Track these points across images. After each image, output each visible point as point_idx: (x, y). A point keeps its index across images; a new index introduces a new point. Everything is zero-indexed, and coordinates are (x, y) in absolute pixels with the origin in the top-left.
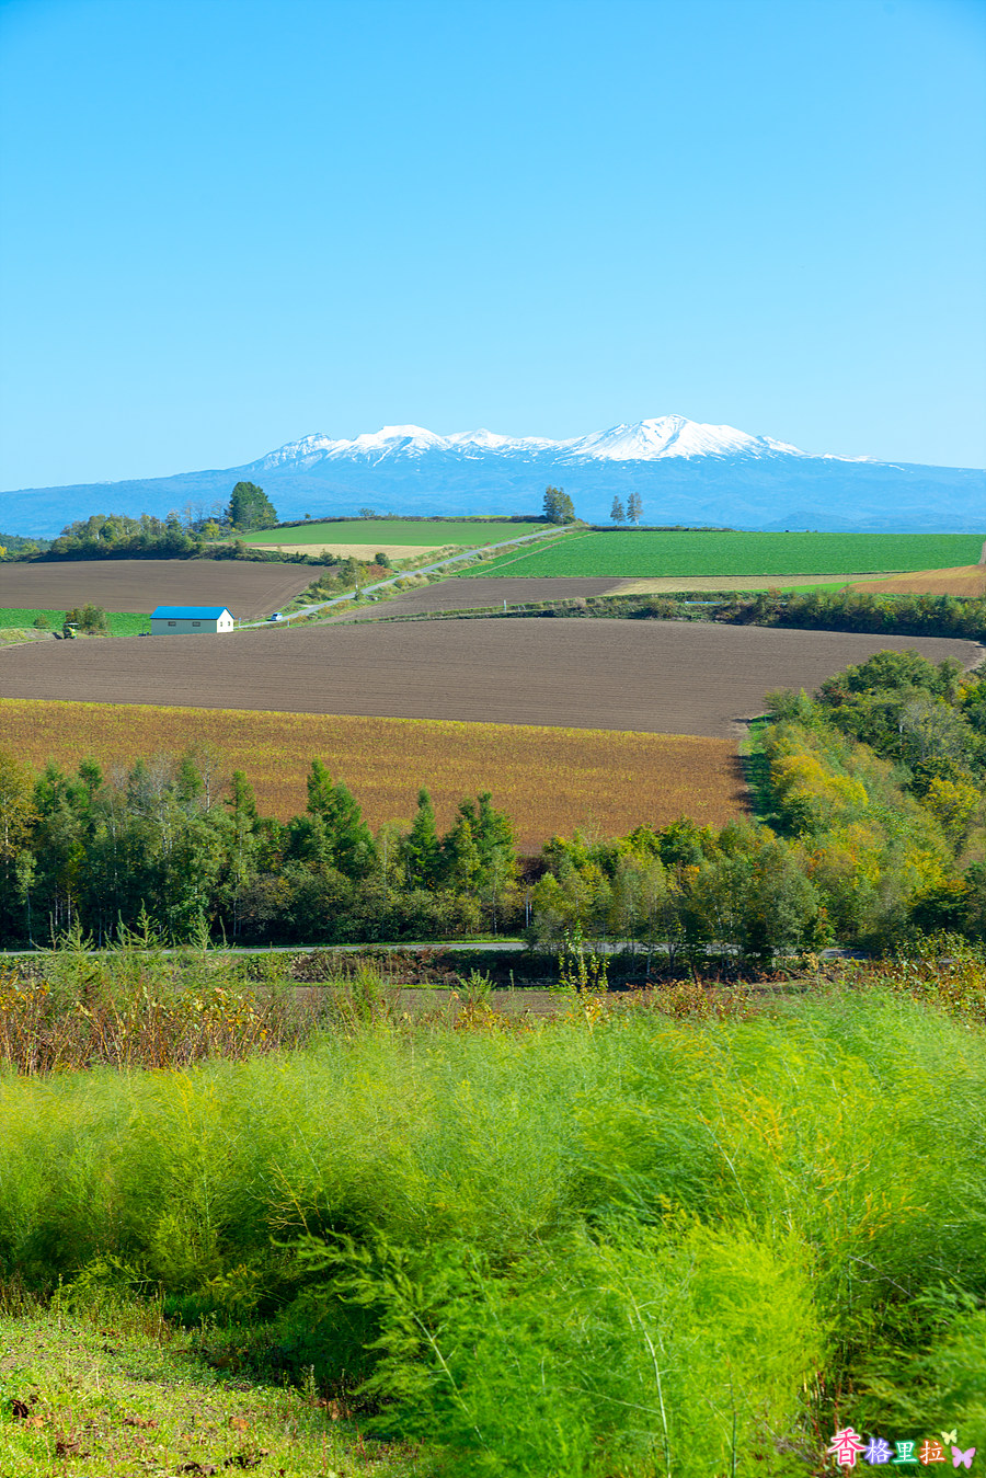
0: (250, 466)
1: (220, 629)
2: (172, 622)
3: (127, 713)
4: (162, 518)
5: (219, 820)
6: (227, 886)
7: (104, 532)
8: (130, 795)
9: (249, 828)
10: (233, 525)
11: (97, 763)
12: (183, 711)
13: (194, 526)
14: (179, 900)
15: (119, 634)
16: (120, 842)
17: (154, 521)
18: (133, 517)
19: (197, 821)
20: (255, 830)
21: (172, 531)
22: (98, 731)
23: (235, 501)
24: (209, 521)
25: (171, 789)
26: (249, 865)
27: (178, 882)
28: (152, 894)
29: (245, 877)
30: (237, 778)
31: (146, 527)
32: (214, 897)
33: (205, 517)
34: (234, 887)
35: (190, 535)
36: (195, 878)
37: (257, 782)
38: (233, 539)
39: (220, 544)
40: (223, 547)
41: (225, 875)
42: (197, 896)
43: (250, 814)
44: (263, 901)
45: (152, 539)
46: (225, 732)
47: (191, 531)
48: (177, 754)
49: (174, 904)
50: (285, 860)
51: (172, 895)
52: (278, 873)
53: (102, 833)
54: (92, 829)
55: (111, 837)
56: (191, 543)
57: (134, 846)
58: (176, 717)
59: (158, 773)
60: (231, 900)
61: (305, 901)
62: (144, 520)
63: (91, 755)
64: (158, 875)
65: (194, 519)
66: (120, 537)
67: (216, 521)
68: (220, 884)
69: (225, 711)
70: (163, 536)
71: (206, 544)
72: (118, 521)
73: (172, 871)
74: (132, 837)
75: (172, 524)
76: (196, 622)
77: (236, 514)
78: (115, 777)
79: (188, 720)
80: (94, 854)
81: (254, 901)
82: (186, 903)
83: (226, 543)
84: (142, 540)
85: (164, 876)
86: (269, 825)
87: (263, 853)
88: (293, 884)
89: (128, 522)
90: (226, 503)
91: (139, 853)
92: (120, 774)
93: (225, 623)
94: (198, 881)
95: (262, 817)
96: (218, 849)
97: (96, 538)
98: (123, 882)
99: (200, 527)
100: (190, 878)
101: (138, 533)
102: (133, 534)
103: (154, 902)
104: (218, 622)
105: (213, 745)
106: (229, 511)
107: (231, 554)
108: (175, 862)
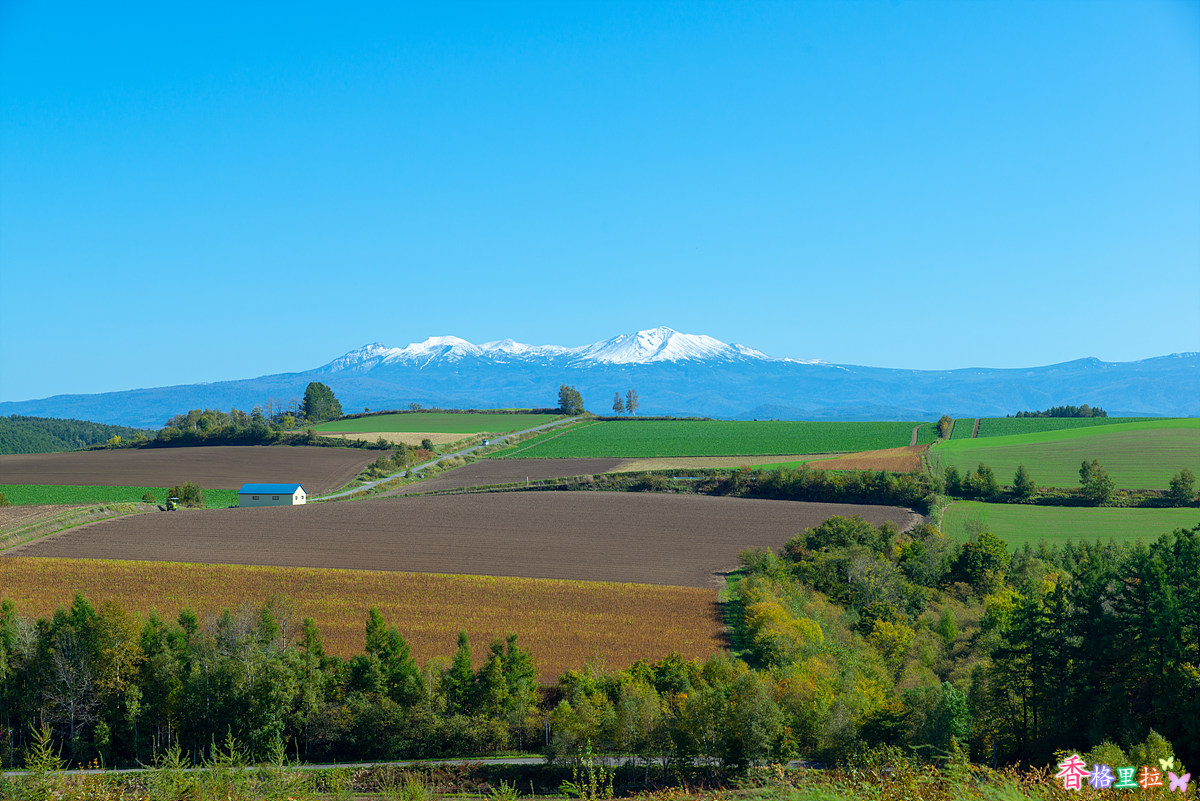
0: (320, 369)
1: (295, 502)
2: (255, 496)
3: (218, 571)
4: (248, 413)
5: (291, 659)
6: (300, 713)
7: (200, 423)
8: (219, 639)
9: (318, 665)
10: (306, 417)
11: (194, 612)
12: (264, 569)
13: (275, 418)
14: (260, 725)
15: (212, 506)
16: (212, 678)
17: (241, 414)
18: (226, 411)
19: (274, 660)
20: (322, 667)
21: (256, 422)
22: (194, 586)
23: (308, 398)
24: (286, 414)
25: (253, 633)
26: (318, 696)
27: (259, 710)
28: (239, 721)
29: (315, 706)
30: (307, 623)
31: (235, 420)
32: (289, 723)
33: (283, 411)
34: (305, 714)
35: (271, 425)
36: (273, 706)
37: (325, 627)
38: (306, 429)
39: (295, 432)
40: (297, 436)
41: (298, 703)
42: (275, 722)
43: (318, 653)
44: (330, 725)
45: (240, 429)
46: (298, 585)
47: (272, 422)
48: (260, 604)
49: (256, 728)
50: (348, 691)
51: (253, 721)
52: (342, 702)
53: (196, 670)
54: (188, 668)
55: (204, 674)
56: (272, 432)
57: (223, 681)
58: (259, 574)
59: (242, 620)
60: (303, 724)
61: (364, 725)
62: (233, 414)
63: (189, 606)
64: (243, 704)
65: (274, 413)
66: (213, 427)
67: (292, 414)
68: (294, 712)
69: (298, 569)
70: (248, 426)
71: (284, 433)
72: (213, 414)
73: (255, 701)
74: (221, 674)
75: (256, 417)
76: (276, 497)
77: (308, 409)
78: (207, 623)
79: (268, 576)
80: (189, 689)
81: (322, 725)
82: (266, 728)
83: (300, 432)
84: (232, 430)
85: (247, 705)
86: (334, 662)
87: (330, 686)
88: (354, 711)
89: (220, 416)
90: (300, 399)
91: (228, 686)
92: (212, 621)
93: (299, 497)
94: (276, 710)
95: (328, 657)
96: (292, 683)
97: (194, 428)
98: (215, 711)
99: (279, 419)
100: (269, 707)
101: (229, 424)
102: (225, 425)
103: (240, 727)
104: (294, 495)
105: (287, 597)
106: (303, 406)
107: (304, 441)
108: (257, 694)
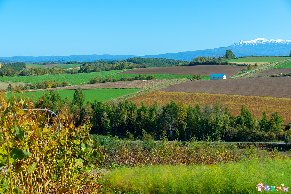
0: (229, 46)
1: (223, 79)
2: (214, 77)
3: (205, 95)
4: (212, 57)
5: (223, 117)
6: (224, 130)
7: (200, 60)
8: (205, 111)
9: (229, 118)
10: (226, 58)
11: (199, 105)
12: (216, 95)
13: (218, 58)
14: (215, 132)
15: (203, 80)
16: (203, 121)
17: (210, 57)
18: (206, 57)
19: (218, 117)
20: (230, 119)
21: (214, 59)
22: (199, 99)
23: (226, 54)
24: (221, 57)
25: (213, 110)
26: (229, 125)
27: (215, 128)
28: (209, 131)
29: (228, 128)
30: (226, 108)
31: (209, 59)
32: (222, 132)
33: (220, 57)
34: (226, 130)
35: (218, 60)
37: (231, 109)
38: (226, 61)
39: (223, 62)
40: (224, 63)
41: (224, 127)
42: (218, 131)
43: (229, 115)
44: (232, 133)
45: (210, 61)
46: (224, 99)
47: (218, 59)
48: (214, 103)
49: (214, 133)
50: (236, 125)
51: (213, 131)
52: (234, 127)
53: (199, 119)
54: (198, 118)
55: (201, 120)
56: (218, 62)
57: (205, 122)
58: (214, 96)
59: (211, 107)
60: (225, 132)
61: (240, 133)
62: (208, 57)
63: (198, 103)
64: (210, 127)
65: (218, 57)
66: (204, 61)
67: (223, 57)
68: (223, 129)
69: (224, 95)
70: (212, 60)
71: (221, 62)
72: (203, 58)
73: (213, 126)
74: (205, 119)
75: (214, 58)
76: (219, 77)
77: (227, 56)
78: (202, 108)
79: (217, 97)
80: (198, 123)
81: (230, 133)
82: (216, 133)
83: (225, 62)
84: (208, 61)
85: (212, 127)
86: (233, 118)
87: (232, 123)
88: (238, 129)
89: (205, 58)
90: (225, 54)
91: (207, 123)
92: (203, 107)
93: (224, 78)
94: (219, 129)
95: (231, 116)
96: (223, 122)
97: (199, 61)
98: (204, 129)
99: (219, 59)
100: (217, 128)
101: (207, 60)
102: (206, 60)
103: (210, 132)
104: (223, 77)
105: (222, 102)
106: (225, 55)
107: (226, 64)
108: (214, 125)
